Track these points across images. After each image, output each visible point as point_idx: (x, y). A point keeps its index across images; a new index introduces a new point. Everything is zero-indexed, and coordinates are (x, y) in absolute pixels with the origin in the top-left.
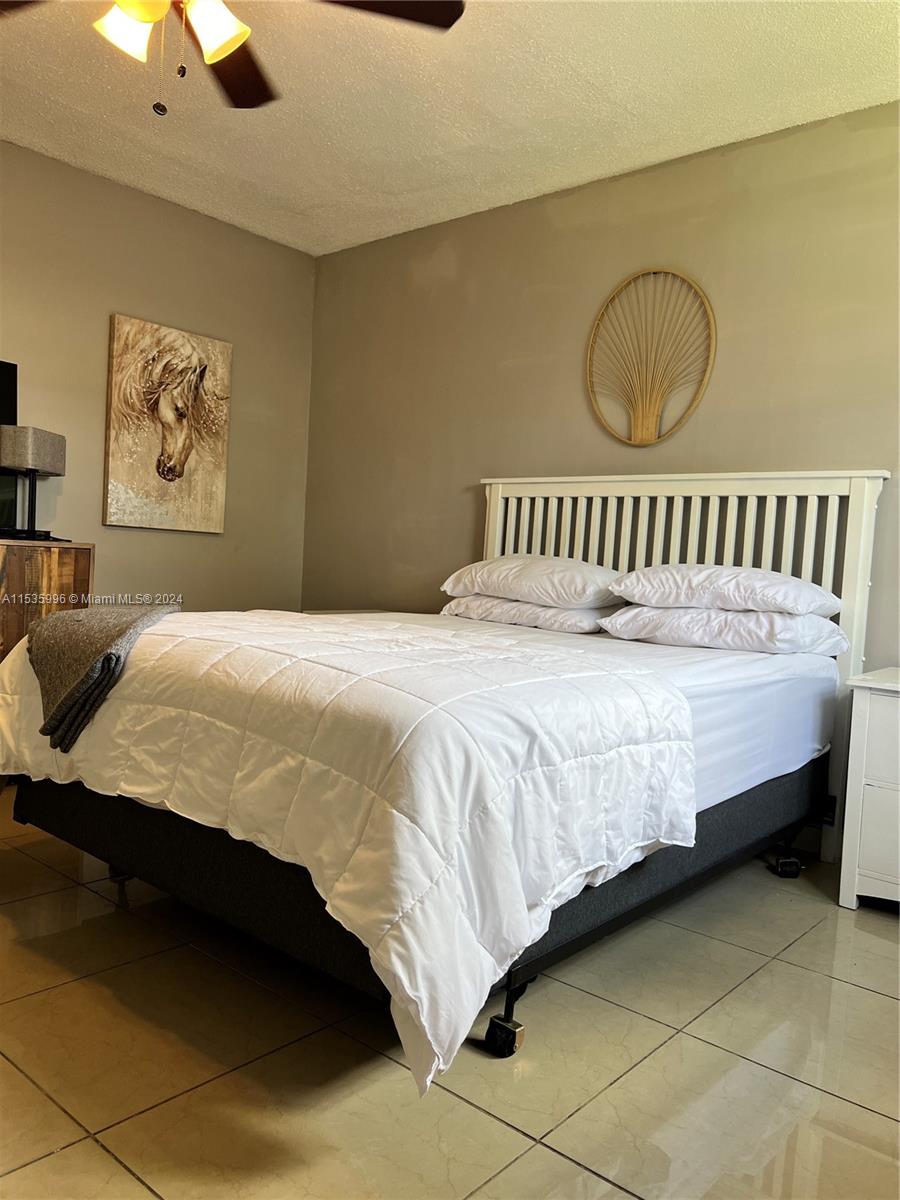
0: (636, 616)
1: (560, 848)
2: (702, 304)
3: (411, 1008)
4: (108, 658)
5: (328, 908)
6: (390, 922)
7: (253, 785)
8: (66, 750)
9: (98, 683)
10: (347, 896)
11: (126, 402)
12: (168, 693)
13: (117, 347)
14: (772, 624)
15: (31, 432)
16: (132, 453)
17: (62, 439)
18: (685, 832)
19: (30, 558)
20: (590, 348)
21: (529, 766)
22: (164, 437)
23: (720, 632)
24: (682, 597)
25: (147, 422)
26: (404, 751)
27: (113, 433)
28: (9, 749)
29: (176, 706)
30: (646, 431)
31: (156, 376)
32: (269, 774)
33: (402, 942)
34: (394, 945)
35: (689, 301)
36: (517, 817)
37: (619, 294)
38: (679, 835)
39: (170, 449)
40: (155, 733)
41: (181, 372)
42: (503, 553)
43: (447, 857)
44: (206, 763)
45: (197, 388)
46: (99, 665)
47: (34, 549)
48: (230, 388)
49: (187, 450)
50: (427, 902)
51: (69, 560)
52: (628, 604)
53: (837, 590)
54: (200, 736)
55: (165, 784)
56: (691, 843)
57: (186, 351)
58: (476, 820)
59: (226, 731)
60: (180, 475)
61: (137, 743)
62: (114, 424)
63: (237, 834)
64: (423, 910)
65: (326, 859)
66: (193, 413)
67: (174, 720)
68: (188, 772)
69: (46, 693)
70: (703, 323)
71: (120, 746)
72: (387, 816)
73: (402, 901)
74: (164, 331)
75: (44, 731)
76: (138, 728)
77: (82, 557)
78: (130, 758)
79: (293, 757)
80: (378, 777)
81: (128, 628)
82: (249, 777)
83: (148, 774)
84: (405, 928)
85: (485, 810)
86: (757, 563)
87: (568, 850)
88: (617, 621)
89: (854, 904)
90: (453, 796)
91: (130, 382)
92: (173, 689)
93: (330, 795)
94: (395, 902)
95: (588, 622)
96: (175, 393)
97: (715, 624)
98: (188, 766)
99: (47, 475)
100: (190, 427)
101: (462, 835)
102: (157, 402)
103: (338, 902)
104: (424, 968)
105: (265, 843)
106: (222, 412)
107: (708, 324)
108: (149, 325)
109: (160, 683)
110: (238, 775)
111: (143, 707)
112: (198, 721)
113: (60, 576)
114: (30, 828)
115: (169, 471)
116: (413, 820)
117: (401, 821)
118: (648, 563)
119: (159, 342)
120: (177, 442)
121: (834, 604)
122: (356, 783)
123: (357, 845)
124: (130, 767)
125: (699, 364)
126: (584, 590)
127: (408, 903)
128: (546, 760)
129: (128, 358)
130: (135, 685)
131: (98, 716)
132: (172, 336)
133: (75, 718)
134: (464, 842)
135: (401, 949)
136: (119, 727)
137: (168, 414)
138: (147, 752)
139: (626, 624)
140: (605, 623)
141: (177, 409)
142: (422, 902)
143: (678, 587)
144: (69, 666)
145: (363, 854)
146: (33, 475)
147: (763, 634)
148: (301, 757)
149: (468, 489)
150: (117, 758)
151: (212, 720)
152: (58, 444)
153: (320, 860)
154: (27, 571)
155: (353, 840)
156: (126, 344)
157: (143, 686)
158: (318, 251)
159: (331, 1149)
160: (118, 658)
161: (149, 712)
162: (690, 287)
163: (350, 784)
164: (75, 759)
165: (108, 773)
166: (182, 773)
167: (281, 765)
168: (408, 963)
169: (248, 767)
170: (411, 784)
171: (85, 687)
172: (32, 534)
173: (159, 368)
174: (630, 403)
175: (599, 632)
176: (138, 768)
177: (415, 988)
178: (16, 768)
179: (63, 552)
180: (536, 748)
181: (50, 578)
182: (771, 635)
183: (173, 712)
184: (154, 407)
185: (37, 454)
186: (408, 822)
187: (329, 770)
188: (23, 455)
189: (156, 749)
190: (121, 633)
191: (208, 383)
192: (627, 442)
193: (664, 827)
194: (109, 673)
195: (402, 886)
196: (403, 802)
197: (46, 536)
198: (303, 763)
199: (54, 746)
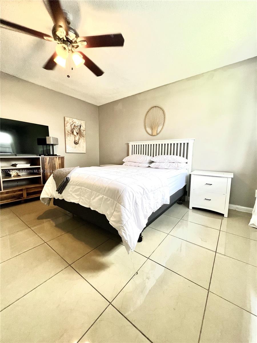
0: (155, 164)
1: (149, 208)
2: (163, 112)
3: (127, 241)
4: (67, 178)
5: (110, 223)
6: (121, 226)
7: (95, 200)
8: (61, 194)
9: (65, 182)
10: (113, 221)
11: (68, 132)
12: (78, 184)
13: (66, 122)
14: (178, 164)
15: (51, 137)
16: (70, 140)
17: (57, 139)
18: (168, 202)
19: (53, 159)
20: (145, 120)
21: (144, 194)
22: (75, 138)
23: (169, 166)
24: (163, 161)
25: (72, 135)
26: (122, 194)
27: (66, 137)
28: (51, 194)
29: (80, 186)
30: (155, 133)
31: (73, 127)
32: (97, 198)
33: (124, 230)
34: (123, 230)
35: (161, 111)
36: (142, 204)
37: (149, 110)
38: (167, 202)
39: (76, 139)
40: (76, 191)
41: (77, 126)
42: (132, 154)
43: (131, 213)
44: (86, 196)
45: (80, 129)
46: (65, 179)
47: (54, 158)
48: (85, 129)
49: (79, 139)
50: (128, 222)
51: (60, 159)
52: (153, 162)
53: (187, 158)
54: (84, 191)
55: (79, 200)
56: (169, 204)
57: (78, 123)
58: (136, 206)
59: (89, 191)
60: (78, 144)
61: (73, 193)
62: (66, 135)
63: (92, 209)
64: (127, 223)
65: (109, 214)
66: (79, 133)
67: (80, 188)
68: (83, 198)
69: (57, 184)
70: (163, 115)
71: (70, 193)
72: (119, 206)
73: (123, 222)
74: (74, 119)
75: (57, 191)
76: (73, 190)
77: (62, 158)
78: (72, 195)
79: (101, 195)
80: (117, 199)
81: (70, 172)
82: (93, 199)
83: (75, 198)
84: (124, 227)
85: (137, 204)
86: (174, 154)
87: (150, 208)
88: (152, 165)
89: (191, 208)
90: (131, 201)
91: (68, 128)
92: (79, 183)
93: (108, 202)
94: (122, 222)
95: (147, 166)
96: (76, 130)
97: (168, 165)
98: (82, 197)
99: (55, 145)
100: (79, 135)
101: (133, 208)
102: (73, 132)
103: (112, 222)
104: (129, 234)
105: (97, 210)
106: (84, 133)
107: (164, 115)
108: (71, 118)
109: (76, 182)
110: (92, 198)
111: (74, 186)
112: (84, 189)
113: (59, 162)
114: (56, 207)
115: (76, 143)
116: (124, 207)
117: (122, 207)
118: (156, 155)
119: (73, 121)
120: (77, 139)
121: (186, 161)
122: (113, 200)
123: (114, 211)
124: (72, 197)
125: (163, 122)
126: (146, 160)
127: (125, 223)
128: (146, 193)
129: (68, 124)
130: (72, 182)
131: (66, 188)
132: (75, 120)
133: (62, 188)
134: (134, 210)
135: (124, 231)
136: (70, 190)
137: (75, 133)
138: (75, 194)
139: (154, 165)
140: (150, 165)
141: (77, 133)
142: (127, 222)
143: (162, 159)
144: (60, 179)
145: (115, 213)
146: (53, 145)
147: (176, 166)
148: (103, 195)
149: (126, 144)
150: (70, 195)
151: (86, 189)
152: (57, 140)
153: (107, 214)
154: (53, 161)
155: (113, 210)
156: (67, 122)
157: (73, 183)
158: (99, 105)
159: (113, 263)
160: (69, 178)
161: (75, 187)
162: (161, 109)
163: (112, 200)
164: (63, 195)
165: (68, 198)
166: (81, 198)
167: (99, 197)
168: (125, 233)
169: (93, 197)
170: (123, 200)
171: (63, 183)
172: (53, 155)
173: (73, 126)
174: (152, 129)
175: (149, 167)
176: (73, 197)
177: (127, 238)
178: (53, 197)
179: (59, 158)
180: (145, 191)
181: (57, 162)
182: (178, 166)
183: (79, 187)
184: (73, 133)
185: (53, 141)
186: (123, 207)
187: (108, 198)
188: (50, 142)
189: (76, 194)
190: (69, 173)
191: (82, 128)
192: (152, 135)
193: (165, 201)
194: (67, 180)
195: (123, 219)
196: (122, 204)
197: (56, 155)
198: (103, 197)
199: (59, 193)
